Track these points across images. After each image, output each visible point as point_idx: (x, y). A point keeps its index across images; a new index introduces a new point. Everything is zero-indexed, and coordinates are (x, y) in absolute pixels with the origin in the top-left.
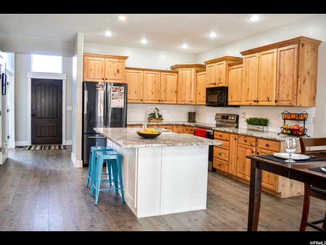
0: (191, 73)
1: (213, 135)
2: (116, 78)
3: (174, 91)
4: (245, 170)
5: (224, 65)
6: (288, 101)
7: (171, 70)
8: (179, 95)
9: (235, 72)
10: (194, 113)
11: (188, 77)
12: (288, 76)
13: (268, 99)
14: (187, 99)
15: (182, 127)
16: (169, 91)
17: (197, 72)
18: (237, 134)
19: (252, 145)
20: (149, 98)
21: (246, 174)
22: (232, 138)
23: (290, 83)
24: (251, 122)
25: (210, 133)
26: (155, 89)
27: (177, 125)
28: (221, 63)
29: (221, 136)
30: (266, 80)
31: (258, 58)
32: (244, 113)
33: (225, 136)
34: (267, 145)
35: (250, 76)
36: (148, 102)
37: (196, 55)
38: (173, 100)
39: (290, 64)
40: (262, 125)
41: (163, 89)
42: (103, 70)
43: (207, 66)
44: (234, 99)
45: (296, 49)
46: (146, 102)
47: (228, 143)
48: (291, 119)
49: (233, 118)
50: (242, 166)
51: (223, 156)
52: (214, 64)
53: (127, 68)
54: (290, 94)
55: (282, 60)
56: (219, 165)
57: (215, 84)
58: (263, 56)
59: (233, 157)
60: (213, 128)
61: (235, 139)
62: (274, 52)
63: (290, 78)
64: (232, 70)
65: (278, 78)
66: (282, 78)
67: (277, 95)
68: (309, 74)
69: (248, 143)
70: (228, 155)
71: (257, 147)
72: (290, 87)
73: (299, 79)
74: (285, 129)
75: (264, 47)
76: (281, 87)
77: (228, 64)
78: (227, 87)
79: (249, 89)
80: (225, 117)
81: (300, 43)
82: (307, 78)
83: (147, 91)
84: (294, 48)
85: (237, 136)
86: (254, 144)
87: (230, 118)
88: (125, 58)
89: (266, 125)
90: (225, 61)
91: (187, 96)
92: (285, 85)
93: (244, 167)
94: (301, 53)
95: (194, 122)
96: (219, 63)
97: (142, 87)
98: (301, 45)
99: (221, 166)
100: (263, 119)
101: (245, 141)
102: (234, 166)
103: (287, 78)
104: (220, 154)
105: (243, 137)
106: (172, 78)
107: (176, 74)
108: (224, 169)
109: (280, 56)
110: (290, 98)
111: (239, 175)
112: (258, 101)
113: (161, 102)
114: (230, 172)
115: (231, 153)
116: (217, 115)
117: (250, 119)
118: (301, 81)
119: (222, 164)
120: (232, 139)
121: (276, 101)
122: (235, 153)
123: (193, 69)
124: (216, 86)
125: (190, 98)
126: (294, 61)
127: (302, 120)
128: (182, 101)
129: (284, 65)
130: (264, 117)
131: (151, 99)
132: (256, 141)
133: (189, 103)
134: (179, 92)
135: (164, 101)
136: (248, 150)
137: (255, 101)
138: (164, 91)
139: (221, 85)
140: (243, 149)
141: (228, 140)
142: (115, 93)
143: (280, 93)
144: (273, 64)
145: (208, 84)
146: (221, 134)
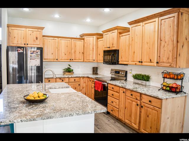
0: (93, 39)
1: (108, 87)
2: (35, 44)
3: (81, 53)
4: (131, 118)
5: (116, 33)
6: (169, 63)
7: (80, 37)
8: (85, 55)
9: (125, 38)
10: (97, 68)
11: (91, 43)
12: (169, 41)
13: (151, 60)
14: (91, 59)
15: (87, 79)
16: (77, 52)
17: (98, 39)
18: (125, 88)
19: (137, 99)
20: (63, 57)
21: (132, 121)
22: (121, 90)
23: (171, 48)
24: (136, 77)
25: (105, 86)
26: (67, 51)
27: (84, 77)
28: (114, 31)
29: (113, 88)
30: (148, 44)
31: (142, 27)
32: (131, 70)
33: (116, 89)
34: (150, 101)
35: (136, 41)
36: (62, 60)
37: (98, 27)
38: (81, 59)
39: (170, 31)
40: (145, 80)
41: (73, 51)
42: (25, 38)
43: (104, 34)
44: (124, 59)
45: (176, 17)
46: (60, 60)
47: (119, 94)
48: (170, 78)
49: (123, 73)
50: (129, 114)
51: (114, 104)
52: (109, 33)
53: (44, 36)
54: (171, 58)
55: (163, 28)
56: (112, 111)
57: (109, 48)
58: (146, 25)
59: (122, 106)
60: (107, 82)
61: (124, 92)
62: (155, 21)
63: (171, 43)
64: (121, 37)
65: (159, 43)
66: (163, 43)
67: (158, 57)
68: (186, 39)
69: (133, 97)
70: (118, 103)
71: (141, 101)
72: (170, 51)
73: (179, 44)
74: (164, 86)
75: (147, 17)
76: (162, 50)
77: (119, 33)
78: (119, 50)
79: (134, 52)
80: (117, 72)
81: (180, 11)
82: (185, 43)
83: (61, 53)
84: (174, 17)
85: (125, 90)
86: (139, 98)
87: (121, 73)
88: (42, 28)
89: (148, 81)
90: (117, 30)
91: (91, 56)
92: (166, 49)
93: (130, 116)
94: (180, 20)
95: (97, 74)
96: (112, 32)
97: (57, 50)
98: (180, 13)
99: (113, 111)
100: (145, 75)
101: (132, 95)
102: (123, 113)
103: (167, 43)
104: (112, 102)
105: (129, 91)
106: (80, 43)
107: (83, 40)
108: (115, 114)
109: (161, 24)
110: (170, 61)
111: (127, 121)
112: (142, 62)
113: (72, 61)
114: (120, 117)
115: (120, 102)
116: (112, 70)
117: (136, 75)
118: (180, 45)
119: (114, 110)
120: (121, 92)
121: (157, 63)
122: (124, 104)
123: (95, 37)
124: (110, 49)
125: (93, 57)
126: (174, 28)
127: (180, 79)
128: (87, 60)
129: (165, 32)
130: (147, 74)
131: (64, 59)
132: (141, 96)
133: (92, 61)
134: (85, 53)
135: (74, 60)
136: (133, 102)
137: (139, 62)
138: (74, 53)
139: (114, 49)
140: (130, 101)
141: (118, 92)
142: (33, 55)
143: (161, 56)
144: (155, 31)
145: (105, 48)
146: (113, 87)
